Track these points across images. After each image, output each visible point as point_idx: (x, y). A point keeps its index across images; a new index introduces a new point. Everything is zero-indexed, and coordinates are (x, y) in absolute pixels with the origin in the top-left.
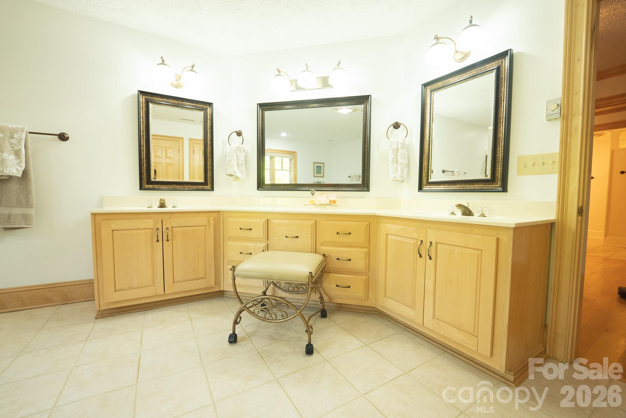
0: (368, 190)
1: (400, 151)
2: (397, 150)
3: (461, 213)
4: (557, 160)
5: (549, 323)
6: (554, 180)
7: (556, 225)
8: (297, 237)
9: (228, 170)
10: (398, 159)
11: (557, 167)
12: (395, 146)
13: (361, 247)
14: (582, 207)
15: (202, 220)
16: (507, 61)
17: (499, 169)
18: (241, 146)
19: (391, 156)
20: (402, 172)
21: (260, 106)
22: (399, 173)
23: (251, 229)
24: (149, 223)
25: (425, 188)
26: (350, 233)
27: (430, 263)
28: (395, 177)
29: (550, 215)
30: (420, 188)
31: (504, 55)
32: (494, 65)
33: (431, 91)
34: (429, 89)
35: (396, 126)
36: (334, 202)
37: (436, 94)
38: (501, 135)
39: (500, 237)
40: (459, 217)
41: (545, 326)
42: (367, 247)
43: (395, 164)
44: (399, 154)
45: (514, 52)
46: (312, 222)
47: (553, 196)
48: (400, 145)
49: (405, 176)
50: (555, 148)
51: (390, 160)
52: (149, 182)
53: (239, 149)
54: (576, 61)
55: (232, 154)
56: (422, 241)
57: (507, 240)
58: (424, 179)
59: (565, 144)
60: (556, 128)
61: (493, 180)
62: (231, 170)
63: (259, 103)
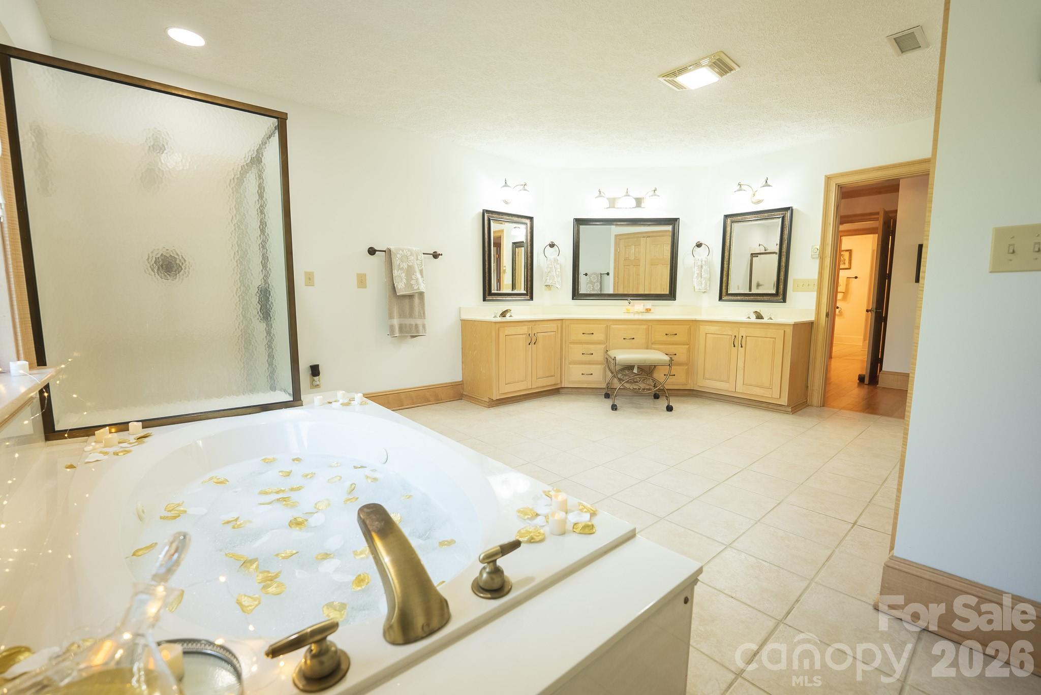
0: (675, 299)
1: (704, 267)
2: (702, 266)
3: (755, 317)
4: (816, 283)
5: (809, 385)
6: (814, 295)
7: (815, 323)
8: (634, 339)
9: (548, 281)
10: (702, 274)
11: (816, 287)
12: (700, 263)
13: (684, 344)
14: (828, 312)
15: (552, 326)
16: (789, 213)
17: (781, 287)
18: (558, 258)
19: (696, 271)
20: (706, 285)
21: (576, 221)
22: (703, 286)
23: (593, 334)
24: (524, 329)
25: (724, 298)
26: (676, 334)
27: (741, 350)
28: (700, 289)
29: (811, 317)
30: (720, 299)
31: (787, 209)
32: (780, 214)
33: (732, 222)
34: (729, 220)
35: (699, 245)
36: (650, 310)
37: (735, 225)
38: (783, 264)
39: (786, 330)
40: (753, 319)
41: (807, 387)
42: (688, 344)
43: (700, 278)
44: (703, 270)
45: (794, 208)
46: (645, 327)
47: (813, 306)
48: (704, 263)
49: (708, 289)
50: (816, 276)
51: (696, 275)
52: (490, 294)
53: (556, 261)
54: (828, 224)
55: (551, 266)
56: (735, 336)
57: (789, 331)
58: (724, 290)
59: (821, 274)
60: (816, 263)
61: (777, 294)
62: (551, 281)
63: (575, 218)
